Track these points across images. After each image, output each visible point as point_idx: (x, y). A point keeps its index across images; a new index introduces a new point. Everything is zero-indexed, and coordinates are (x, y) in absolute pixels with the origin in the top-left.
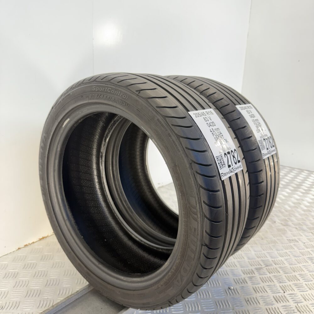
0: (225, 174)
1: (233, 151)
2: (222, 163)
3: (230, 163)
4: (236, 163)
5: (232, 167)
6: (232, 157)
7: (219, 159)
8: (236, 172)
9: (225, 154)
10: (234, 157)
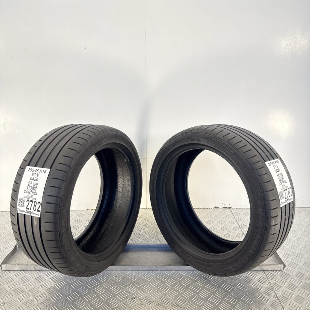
0: (283, 203)
1: (289, 188)
2: (282, 196)
3: (286, 197)
4: (290, 197)
5: (287, 199)
6: (288, 192)
7: (281, 193)
8: (289, 202)
9: (284, 190)
10: (289, 192)
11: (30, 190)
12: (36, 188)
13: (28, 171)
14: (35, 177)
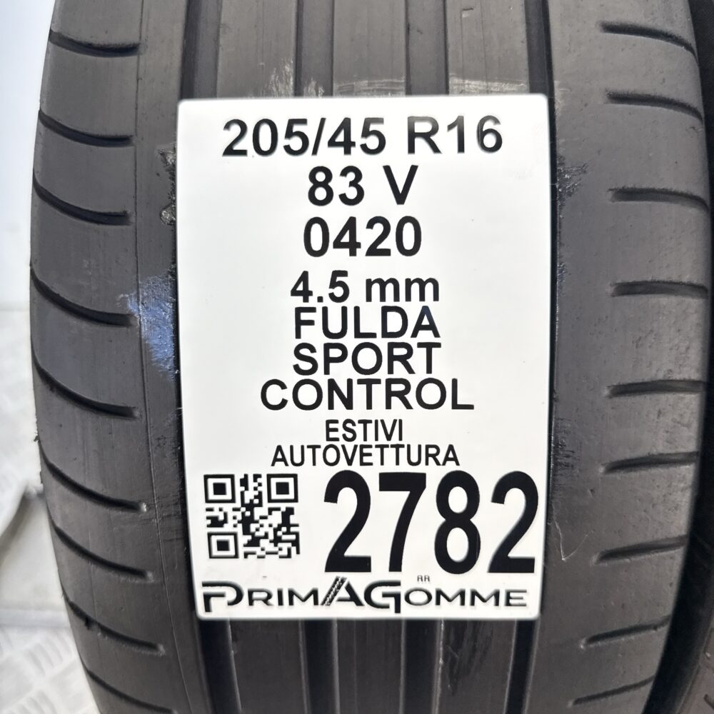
11: (343, 372)
12: (426, 336)
13: (230, 151)
14: (362, 213)
